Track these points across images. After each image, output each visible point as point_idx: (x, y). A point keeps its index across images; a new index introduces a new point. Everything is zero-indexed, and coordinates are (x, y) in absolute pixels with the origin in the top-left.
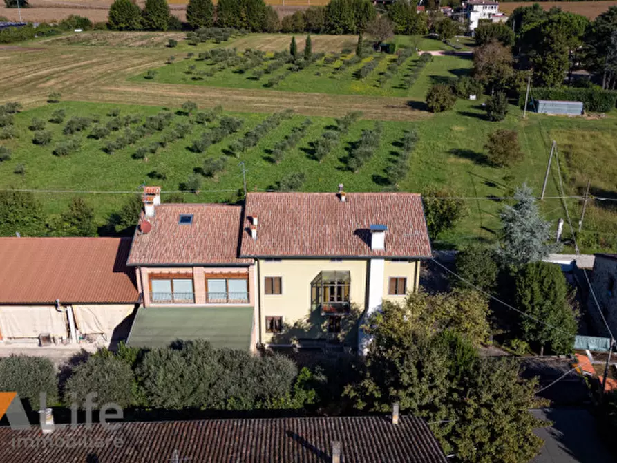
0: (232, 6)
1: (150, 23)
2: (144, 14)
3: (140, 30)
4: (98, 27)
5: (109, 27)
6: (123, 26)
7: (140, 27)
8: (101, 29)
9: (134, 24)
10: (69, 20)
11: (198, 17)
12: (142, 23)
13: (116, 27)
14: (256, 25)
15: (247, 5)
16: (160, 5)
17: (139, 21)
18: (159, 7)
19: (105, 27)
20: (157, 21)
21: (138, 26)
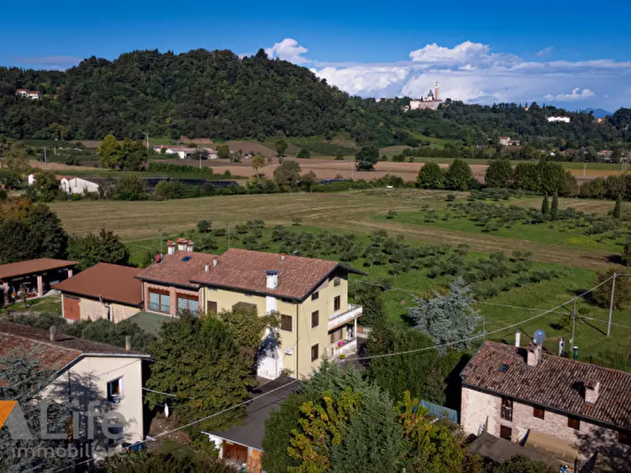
0: (529, 171)
1: (451, 183)
2: (448, 175)
3: (442, 189)
4: (408, 185)
5: (417, 186)
6: (428, 184)
7: (442, 186)
8: (411, 187)
9: (437, 183)
10: (384, 178)
12: (444, 183)
13: (422, 185)
17: (442, 181)
18: (461, 169)
19: (414, 186)
20: (458, 182)
21: (440, 185)
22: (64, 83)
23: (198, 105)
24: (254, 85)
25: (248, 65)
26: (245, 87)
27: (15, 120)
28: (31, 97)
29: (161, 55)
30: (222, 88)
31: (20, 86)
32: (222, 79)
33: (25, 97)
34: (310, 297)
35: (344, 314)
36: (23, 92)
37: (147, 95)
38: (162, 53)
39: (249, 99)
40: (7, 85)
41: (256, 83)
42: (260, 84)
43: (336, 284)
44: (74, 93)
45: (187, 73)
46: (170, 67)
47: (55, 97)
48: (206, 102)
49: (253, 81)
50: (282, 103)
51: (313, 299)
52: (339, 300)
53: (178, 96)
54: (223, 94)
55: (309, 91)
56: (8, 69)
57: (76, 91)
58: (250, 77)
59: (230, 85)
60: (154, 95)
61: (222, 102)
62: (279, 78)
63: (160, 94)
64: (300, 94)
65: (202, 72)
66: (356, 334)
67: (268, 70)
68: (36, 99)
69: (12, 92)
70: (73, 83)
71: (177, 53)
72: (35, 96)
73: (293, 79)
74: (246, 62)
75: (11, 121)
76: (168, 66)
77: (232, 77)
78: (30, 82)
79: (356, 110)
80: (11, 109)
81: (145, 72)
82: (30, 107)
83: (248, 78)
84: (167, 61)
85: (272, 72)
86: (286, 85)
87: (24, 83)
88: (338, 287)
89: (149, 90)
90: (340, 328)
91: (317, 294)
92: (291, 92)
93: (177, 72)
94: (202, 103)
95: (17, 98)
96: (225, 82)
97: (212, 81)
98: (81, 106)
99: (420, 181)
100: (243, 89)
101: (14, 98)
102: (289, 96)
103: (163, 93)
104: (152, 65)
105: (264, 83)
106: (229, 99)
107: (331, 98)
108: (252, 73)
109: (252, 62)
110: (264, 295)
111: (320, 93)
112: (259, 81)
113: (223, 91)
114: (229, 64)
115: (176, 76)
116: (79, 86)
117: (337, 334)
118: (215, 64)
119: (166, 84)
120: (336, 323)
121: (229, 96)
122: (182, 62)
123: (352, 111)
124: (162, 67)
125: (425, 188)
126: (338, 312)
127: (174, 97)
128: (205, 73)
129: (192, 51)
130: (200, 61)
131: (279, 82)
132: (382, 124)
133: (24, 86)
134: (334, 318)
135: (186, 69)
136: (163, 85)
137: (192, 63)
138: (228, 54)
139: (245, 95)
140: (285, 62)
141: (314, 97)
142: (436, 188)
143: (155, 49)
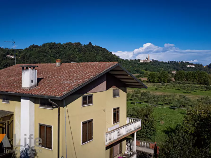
0: (193, 75)
1: (161, 80)
2: (159, 77)
3: (157, 82)
5: (147, 82)
6: (152, 81)
8: (145, 82)
9: (155, 80)
11: (178, 78)
12: (158, 80)
13: (149, 81)
14: (202, 82)
15: (199, 74)
16: (165, 74)
17: (157, 80)
18: (165, 75)
20: (163, 79)
21: (157, 81)
22: (23, 53)
23: (68, 60)
24: (87, 54)
25: (85, 47)
26: (84, 54)
27: (5, 65)
28: (11, 57)
29: (56, 44)
30: (76, 55)
31: (8, 54)
32: (76, 52)
33: (9, 57)
34: (80, 100)
35: (123, 126)
36: (9, 56)
37: (51, 57)
38: (57, 44)
39: (86, 58)
40: (4, 53)
41: (88, 53)
42: (89, 53)
43: (116, 95)
44: (26, 56)
45: (65, 50)
46: (59, 48)
47: (20, 58)
48: (71, 59)
49: (87, 52)
50: (97, 59)
51: (84, 103)
52: (118, 112)
53: (61, 57)
54: (77, 56)
55: (106, 56)
56: (5, 49)
57: (27, 55)
58: (86, 51)
59: (79, 53)
60: (53, 57)
61: (76, 59)
62: (96, 51)
63: (55, 56)
64: (103, 56)
65: (70, 49)
66: (135, 148)
67: (92, 49)
68: (13, 58)
69: (5, 56)
70: (26, 53)
71: (62, 44)
72: (12, 57)
73: (101, 52)
74: (85, 46)
75: (3, 65)
76: (59, 47)
77: (80, 51)
78: (12, 53)
79: (122, 62)
80: (4, 61)
81: (51, 49)
82: (10, 61)
83: (85, 52)
84: (58, 46)
85: (94, 49)
86: (98, 54)
87: (10, 53)
88: (117, 98)
89: (52, 55)
90: (119, 142)
91: (91, 97)
92: (100, 56)
93: (61, 49)
94: (69, 59)
95: (6, 58)
96: (78, 52)
97: (73, 52)
98: (28, 60)
99: (148, 80)
100: (84, 55)
101: (5, 58)
102: (99, 57)
103: (57, 56)
104: (53, 47)
105: (91, 53)
106: (79, 58)
107: (114, 58)
108: (87, 50)
109: (87, 46)
110: (17, 97)
111: (110, 56)
112: (89, 52)
113: (77, 55)
114: (79, 47)
115: (61, 51)
116: (28, 54)
117: (116, 148)
118: (74, 47)
119: (58, 53)
120: (115, 136)
121: (79, 57)
122: (63, 46)
123: (121, 62)
124: (56, 48)
125: (151, 82)
126: (117, 125)
127: (60, 58)
128: (71, 50)
129: (67, 43)
130: (69, 46)
131: (96, 53)
132: (131, 66)
133: (9, 54)
134: (113, 131)
135: (64, 48)
136: (57, 54)
137: (67, 47)
138: (79, 44)
139: (84, 57)
140: (98, 46)
141: (108, 58)
142: (155, 82)
143: (54, 42)
